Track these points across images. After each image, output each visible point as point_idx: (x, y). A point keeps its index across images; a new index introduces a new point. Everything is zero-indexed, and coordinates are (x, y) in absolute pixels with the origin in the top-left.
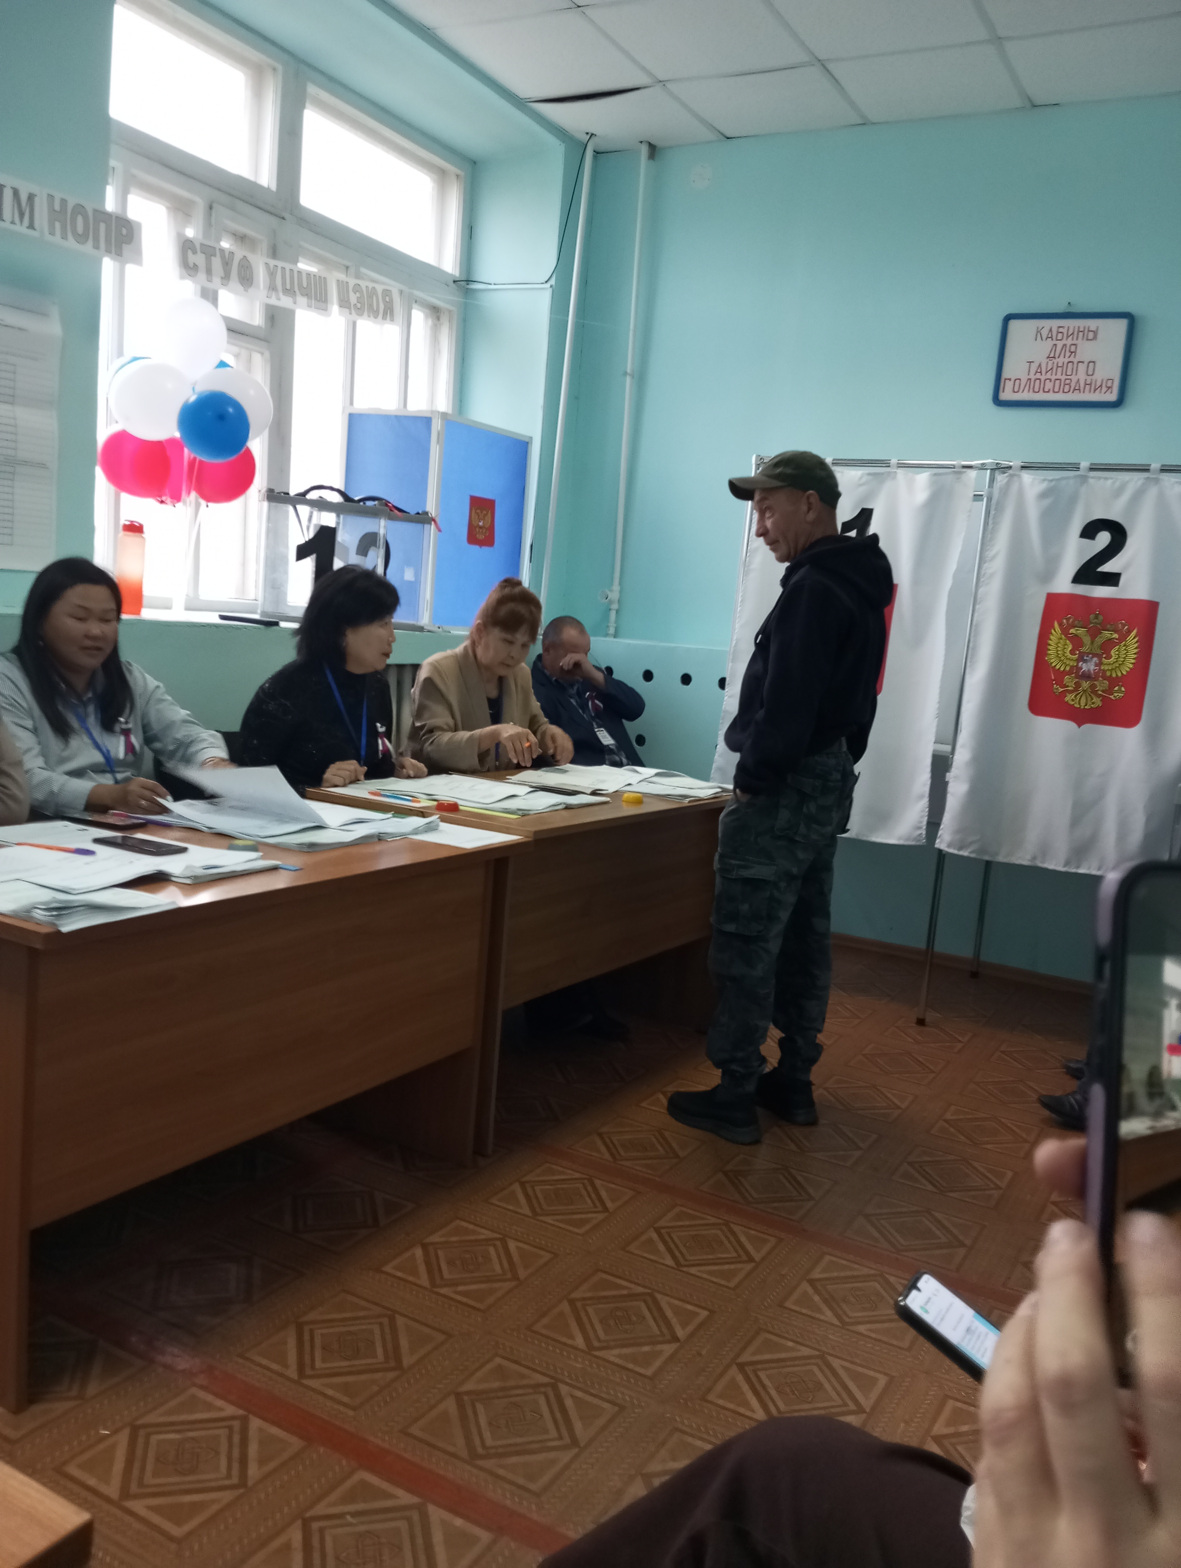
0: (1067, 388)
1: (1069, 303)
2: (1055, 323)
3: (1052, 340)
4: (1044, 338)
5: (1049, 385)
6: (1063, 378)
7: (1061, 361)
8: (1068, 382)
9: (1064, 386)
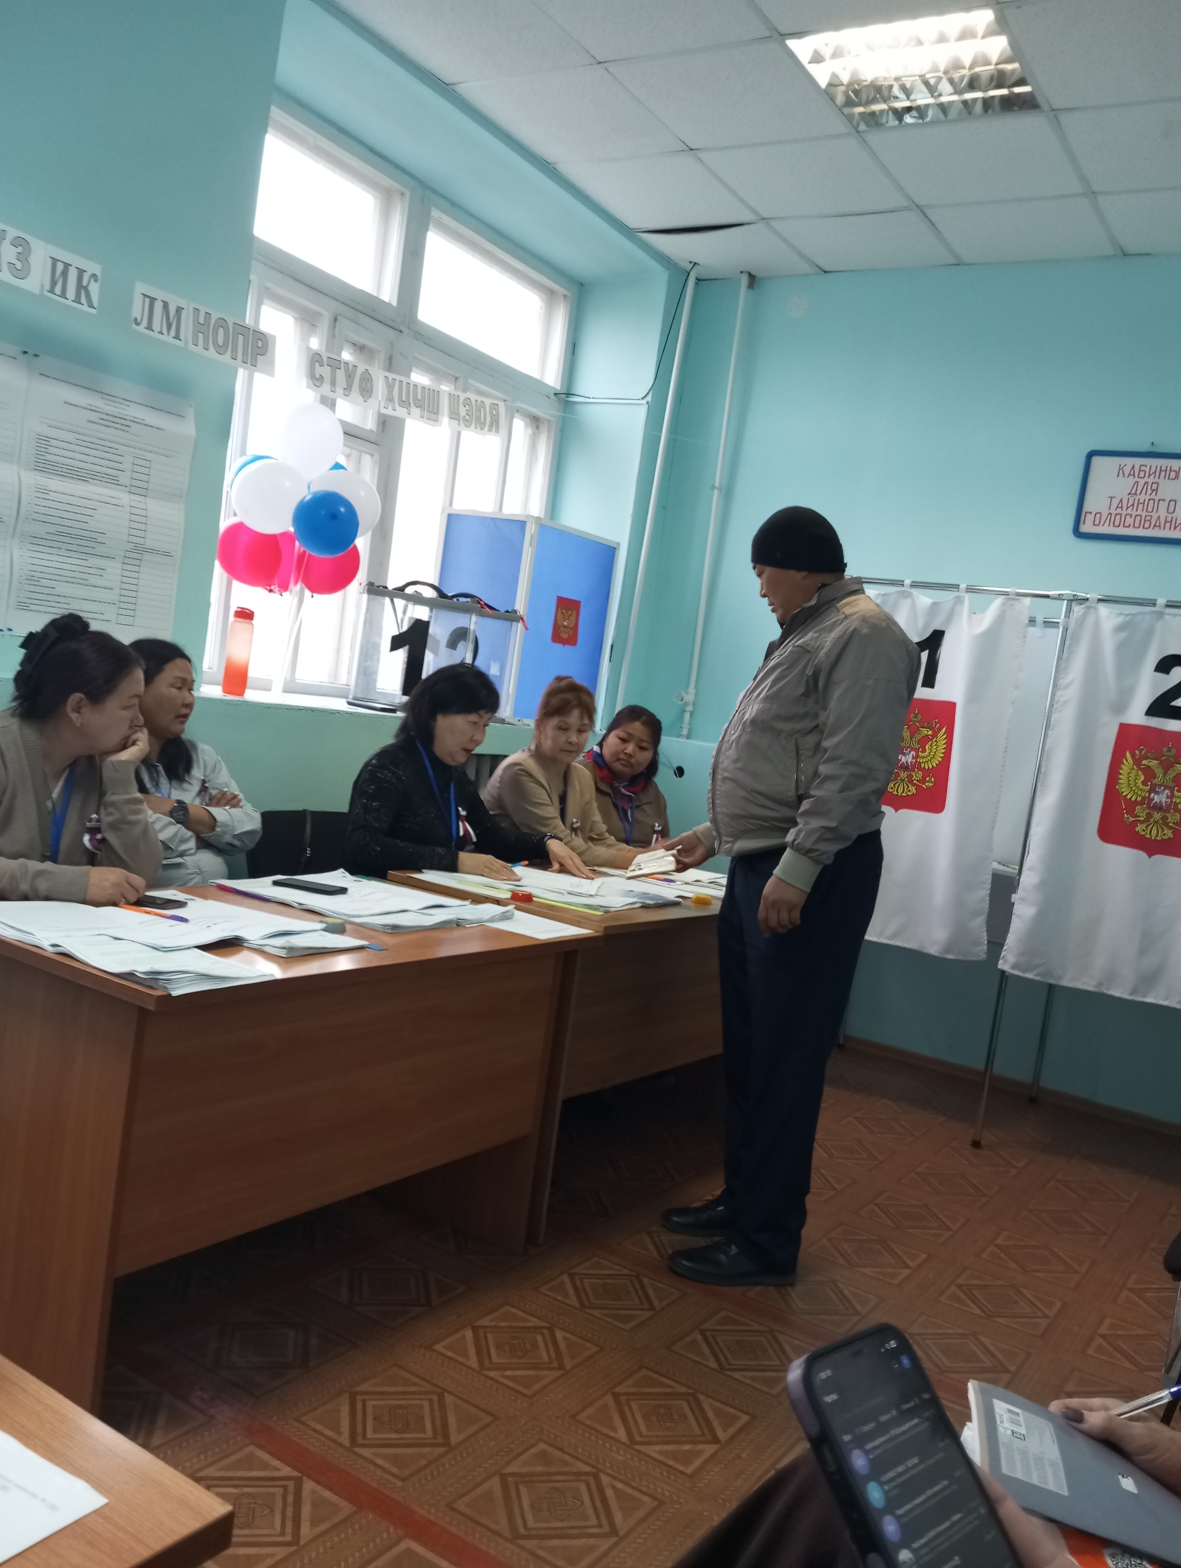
0: (1147, 525)
1: (1153, 443)
2: (1138, 462)
3: (1134, 477)
4: (1127, 474)
5: (1129, 521)
6: (1144, 514)
7: (1142, 497)
8: (1148, 518)
9: (1145, 522)
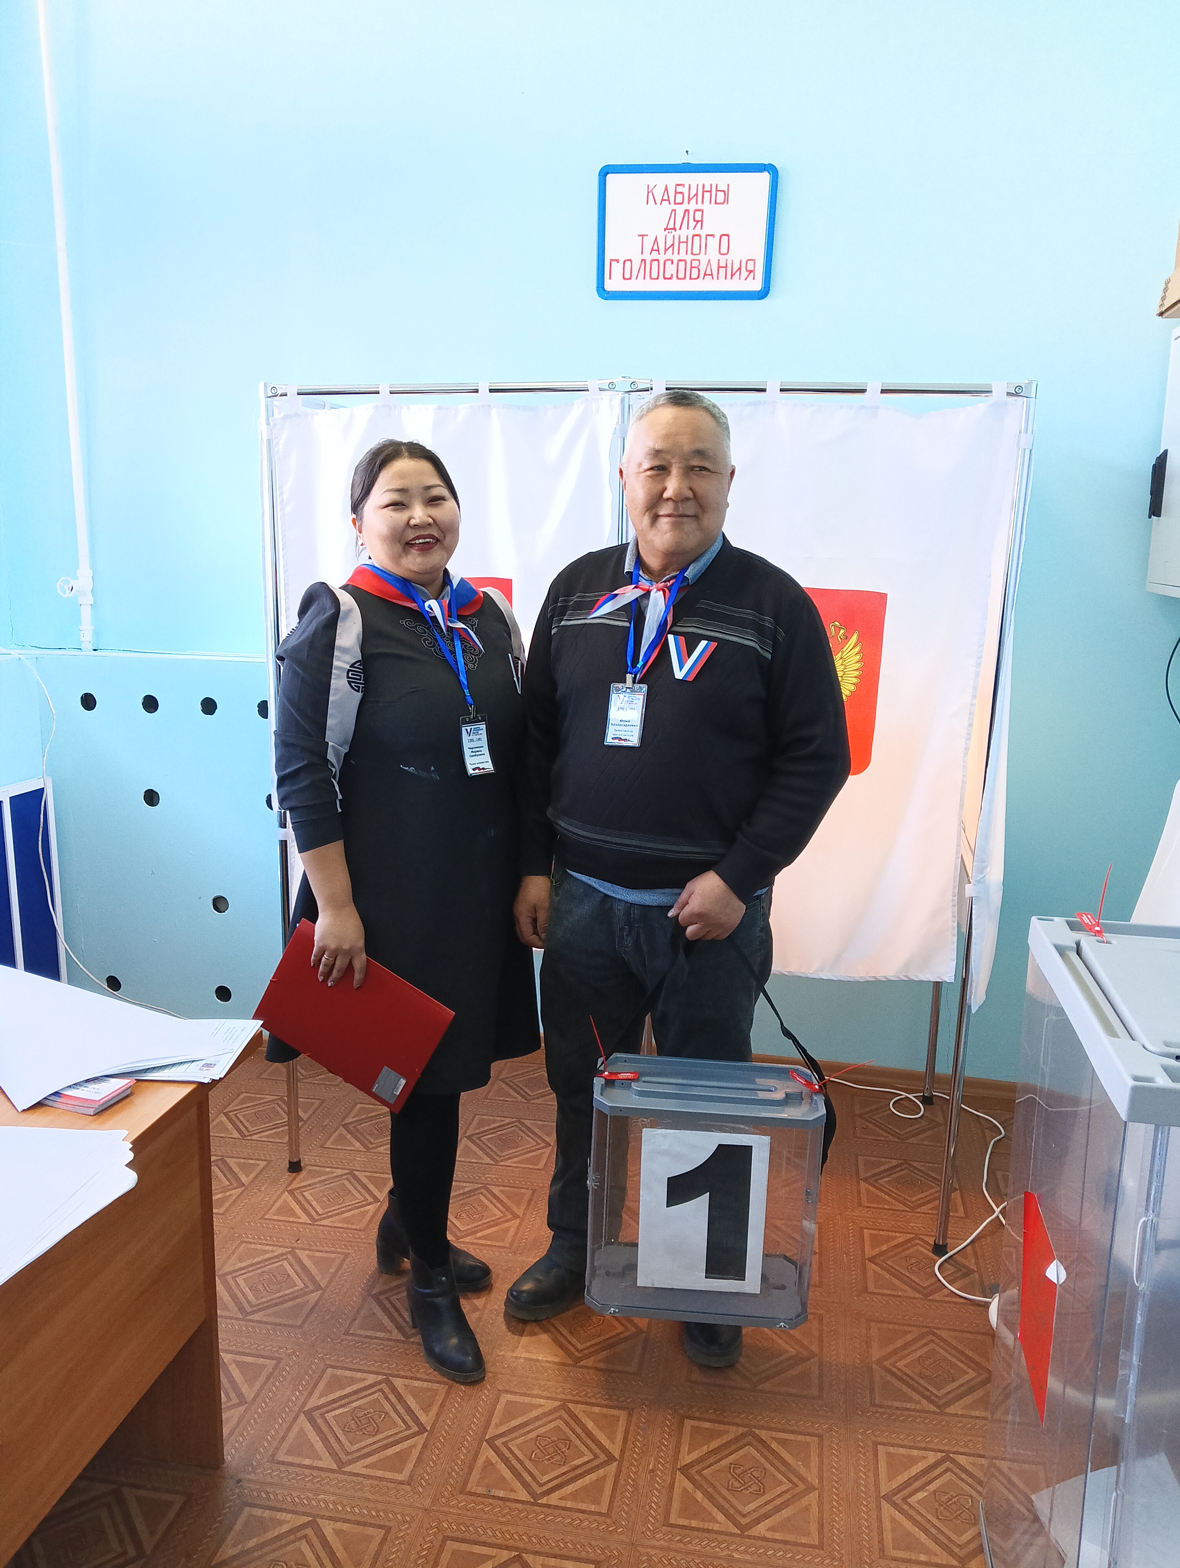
0: (695, 273)
1: (687, 150)
2: (671, 179)
3: (670, 204)
4: (658, 201)
5: (671, 269)
6: (689, 258)
7: (684, 233)
8: (695, 263)
9: (692, 270)
